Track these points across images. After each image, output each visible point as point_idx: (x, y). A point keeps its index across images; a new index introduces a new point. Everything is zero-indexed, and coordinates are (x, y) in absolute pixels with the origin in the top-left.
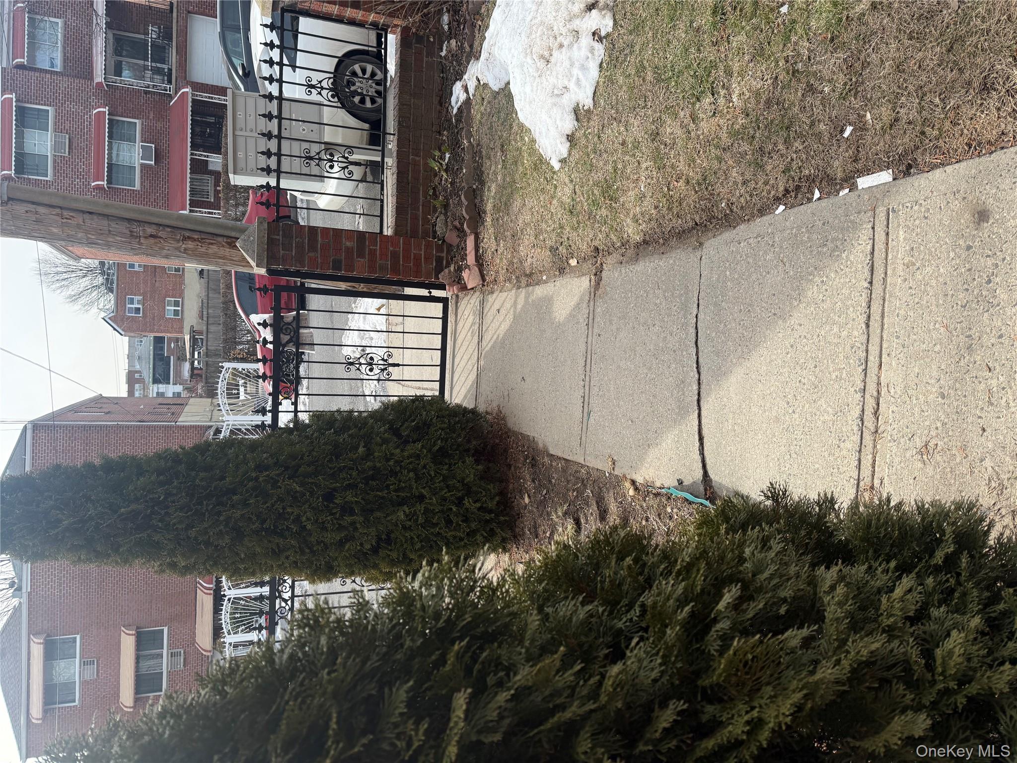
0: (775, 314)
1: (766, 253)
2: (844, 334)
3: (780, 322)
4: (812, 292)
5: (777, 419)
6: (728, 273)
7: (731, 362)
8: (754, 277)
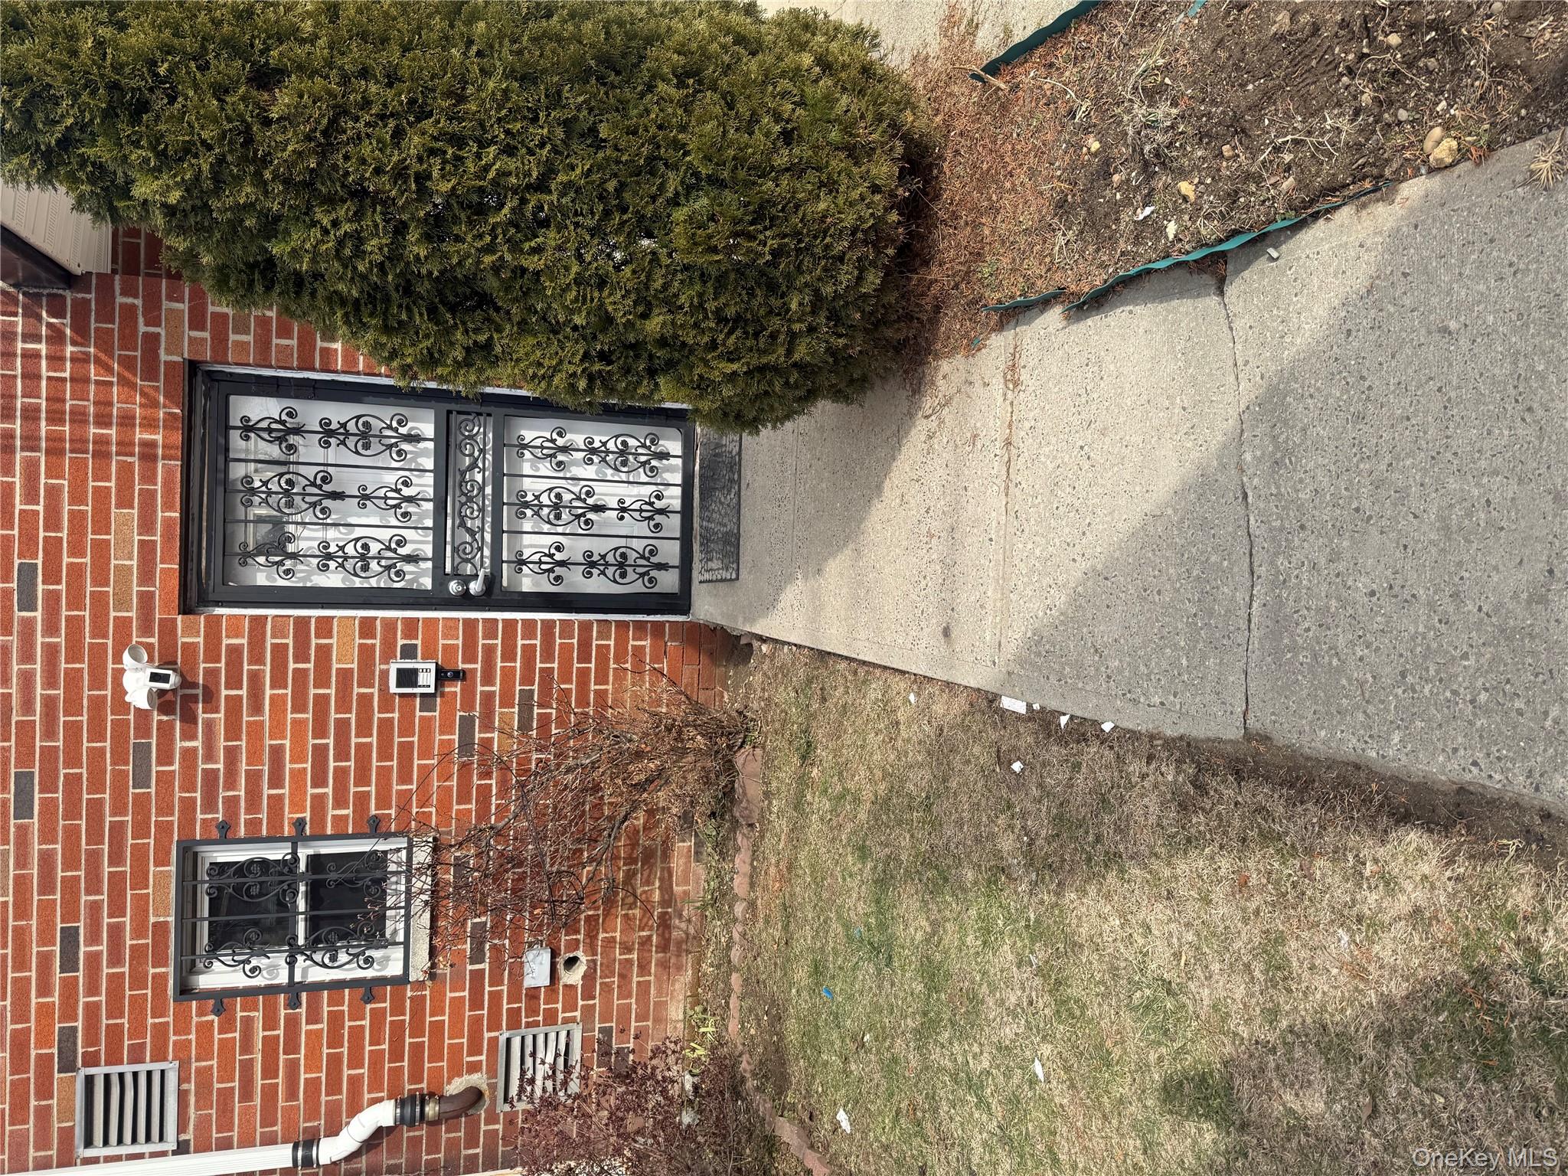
0: (1106, 579)
1: (1120, 671)
2: (1030, 546)
3: (1099, 567)
4: (1061, 599)
5: (1103, 433)
6: (1184, 662)
7: (1175, 511)
8: (1138, 640)
